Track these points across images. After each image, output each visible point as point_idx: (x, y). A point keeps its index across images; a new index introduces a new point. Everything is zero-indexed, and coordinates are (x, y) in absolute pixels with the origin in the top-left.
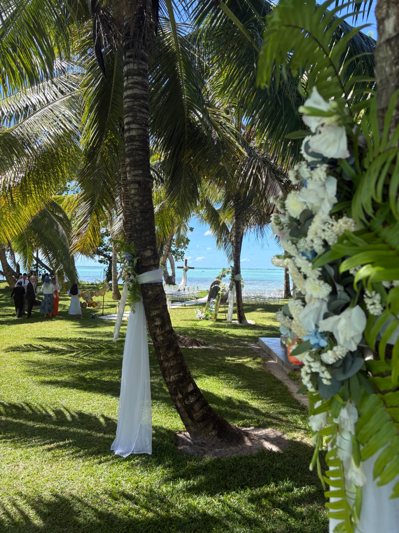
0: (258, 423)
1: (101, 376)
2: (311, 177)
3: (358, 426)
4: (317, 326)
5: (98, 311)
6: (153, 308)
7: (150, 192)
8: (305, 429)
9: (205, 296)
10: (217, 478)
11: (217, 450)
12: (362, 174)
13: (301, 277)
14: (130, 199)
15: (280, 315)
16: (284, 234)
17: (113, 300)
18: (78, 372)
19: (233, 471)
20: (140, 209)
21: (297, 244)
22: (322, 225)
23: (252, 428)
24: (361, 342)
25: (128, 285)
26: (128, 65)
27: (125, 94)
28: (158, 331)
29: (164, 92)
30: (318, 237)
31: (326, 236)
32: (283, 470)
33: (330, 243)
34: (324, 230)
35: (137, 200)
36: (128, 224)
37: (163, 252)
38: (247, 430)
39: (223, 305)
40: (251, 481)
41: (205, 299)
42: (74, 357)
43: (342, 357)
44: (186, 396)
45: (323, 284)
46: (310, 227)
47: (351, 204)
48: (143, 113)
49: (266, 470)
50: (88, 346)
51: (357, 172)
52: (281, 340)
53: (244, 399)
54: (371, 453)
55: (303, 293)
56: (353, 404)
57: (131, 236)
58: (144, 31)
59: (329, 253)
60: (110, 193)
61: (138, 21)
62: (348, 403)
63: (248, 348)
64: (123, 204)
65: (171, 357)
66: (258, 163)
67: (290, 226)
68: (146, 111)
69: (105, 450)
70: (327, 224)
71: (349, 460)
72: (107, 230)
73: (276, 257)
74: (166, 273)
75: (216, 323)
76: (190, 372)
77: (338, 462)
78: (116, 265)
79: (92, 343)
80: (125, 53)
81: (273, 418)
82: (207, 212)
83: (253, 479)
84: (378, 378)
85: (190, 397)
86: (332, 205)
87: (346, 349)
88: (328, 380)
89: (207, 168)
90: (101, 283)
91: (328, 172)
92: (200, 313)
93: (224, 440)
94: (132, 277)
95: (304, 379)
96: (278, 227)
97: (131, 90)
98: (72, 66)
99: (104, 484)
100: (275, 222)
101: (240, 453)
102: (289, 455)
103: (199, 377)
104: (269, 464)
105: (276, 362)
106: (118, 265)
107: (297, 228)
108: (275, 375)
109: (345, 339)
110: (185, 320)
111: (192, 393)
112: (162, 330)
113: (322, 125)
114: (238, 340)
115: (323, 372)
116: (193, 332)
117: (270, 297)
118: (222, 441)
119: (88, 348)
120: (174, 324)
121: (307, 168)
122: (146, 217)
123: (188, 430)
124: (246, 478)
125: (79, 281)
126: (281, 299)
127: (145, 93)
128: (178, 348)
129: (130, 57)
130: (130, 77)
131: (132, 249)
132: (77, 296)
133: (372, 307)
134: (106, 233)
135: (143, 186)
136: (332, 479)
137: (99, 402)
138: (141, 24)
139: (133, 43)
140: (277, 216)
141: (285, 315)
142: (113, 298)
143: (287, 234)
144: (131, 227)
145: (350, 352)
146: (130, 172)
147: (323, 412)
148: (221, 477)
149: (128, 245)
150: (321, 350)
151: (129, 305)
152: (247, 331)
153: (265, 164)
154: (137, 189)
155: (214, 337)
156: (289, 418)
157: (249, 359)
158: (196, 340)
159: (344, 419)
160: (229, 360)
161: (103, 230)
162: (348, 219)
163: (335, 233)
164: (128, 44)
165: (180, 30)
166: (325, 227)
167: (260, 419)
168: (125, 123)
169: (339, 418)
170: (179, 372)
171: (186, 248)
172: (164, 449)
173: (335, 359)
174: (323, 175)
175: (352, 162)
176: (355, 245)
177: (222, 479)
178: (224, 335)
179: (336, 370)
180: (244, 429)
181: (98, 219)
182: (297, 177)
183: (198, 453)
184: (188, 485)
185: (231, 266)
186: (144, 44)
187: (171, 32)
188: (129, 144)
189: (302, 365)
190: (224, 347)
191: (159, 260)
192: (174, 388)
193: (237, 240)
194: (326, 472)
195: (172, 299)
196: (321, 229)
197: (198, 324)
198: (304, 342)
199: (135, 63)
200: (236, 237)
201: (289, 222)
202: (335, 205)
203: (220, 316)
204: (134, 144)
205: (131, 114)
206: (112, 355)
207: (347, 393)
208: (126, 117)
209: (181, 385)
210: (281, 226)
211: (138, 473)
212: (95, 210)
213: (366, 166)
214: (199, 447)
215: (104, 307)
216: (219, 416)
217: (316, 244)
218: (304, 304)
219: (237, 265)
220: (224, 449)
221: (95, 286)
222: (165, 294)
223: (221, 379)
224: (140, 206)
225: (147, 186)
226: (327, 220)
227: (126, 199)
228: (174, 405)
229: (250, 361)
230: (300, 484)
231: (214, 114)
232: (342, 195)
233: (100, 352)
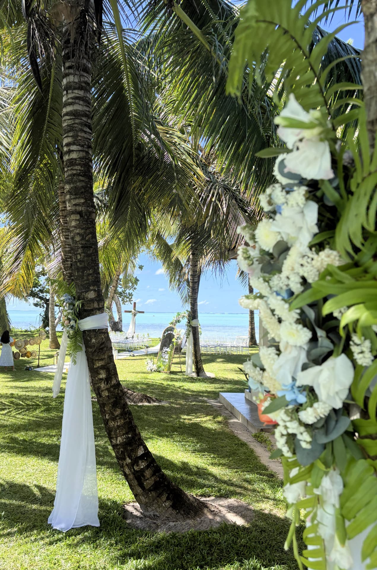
0: (219, 492)
1: (37, 437)
2: (287, 203)
3: (343, 498)
4: (294, 379)
5: (33, 362)
6: (97, 358)
7: (93, 224)
8: (274, 499)
9: (157, 344)
10: (172, 556)
11: (172, 524)
12: (348, 199)
13: (275, 320)
14: (71, 232)
15: (249, 366)
16: (253, 270)
17: (51, 350)
18: (11, 433)
19: (190, 548)
20: (82, 244)
21: (270, 282)
22: (301, 259)
23: (213, 498)
24: (347, 398)
25: (68, 332)
26: (68, 77)
27: (65, 110)
28: (103, 385)
29: (107, 109)
30: (295, 273)
31: (305, 272)
32: (249, 547)
33: (310, 281)
34: (302, 265)
35: (78, 234)
36: (68, 261)
37: (108, 294)
38: (207, 500)
39: (178, 355)
40: (211, 560)
41: (157, 348)
42: (5, 415)
43: (324, 415)
44: (135, 461)
45: (301, 329)
46: (285, 262)
47: (334, 233)
48: (85, 132)
49: (229, 547)
50: (21, 403)
51: (341, 196)
52: (245, 395)
53: (203, 465)
54: (359, 530)
55: (277, 340)
56: (338, 471)
57: (71, 275)
58: (86, 38)
59: (309, 291)
60: (46, 226)
61: (79, 26)
62: (331, 471)
63: (207, 405)
64: (61, 238)
65: (117, 416)
66: (218, 189)
67: (260, 261)
68: (88, 130)
69: (41, 524)
70: (306, 257)
71: (332, 537)
72: (43, 269)
73: (244, 298)
74: (111, 318)
75: (169, 376)
76: (139, 433)
77: (319, 540)
78: (54, 309)
79: (26, 399)
80: (64, 63)
81: (236, 486)
82: (158, 247)
83: (214, 558)
84: (367, 441)
85: (140, 462)
86: (312, 235)
87: (329, 406)
88: (307, 442)
89: (159, 197)
90: (37, 330)
91: (307, 196)
92: (151, 364)
93: (179, 512)
94: (72, 323)
95: (278, 442)
96: (247, 262)
97: (71, 106)
98: (3, 79)
99: (40, 563)
100: (243, 256)
101: (198, 527)
102: (256, 530)
103: (150, 438)
104: (233, 541)
105: (240, 421)
106: (56, 309)
107: (270, 263)
108: (239, 436)
109: (328, 395)
110: (133, 373)
111: (142, 457)
112: (107, 384)
113: (301, 140)
114: (195, 395)
115: (301, 434)
116: (144, 386)
117: (233, 345)
118: (177, 513)
119: (22, 405)
120: (121, 378)
121: (282, 191)
122: (89, 252)
123: (138, 501)
124: (206, 557)
125: (11, 327)
126: (245, 348)
127: (88, 109)
128: (125, 405)
129: (70, 68)
130: (70, 91)
131: (73, 291)
132: (8, 344)
133: (361, 355)
134: (42, 271)
135: (86, 217)
136: (311, 559)
137: (34, 468)
138: (83, 30)
139: (73, 51)
140: (246, 249)
141: (255, 366)
142: (50, 347)
143: (258, 270)
144: (71, 265)
145: (334, 410)
146: (70, 201)
147: (301, 480)
148: (176, 556)
149: (68, 286)
150: (299, 408)
151: (70, 355)
152: (206, 385)
153: (227, 191)
154: (78, 220)
155: (168, 393)
156: (256, 486)
157: (208, 418)
158: (146, 396)
159: (326, 490)
160: (185, 419)
161: (38, 269)
162: (331, 252)
163: (316, 268)
164: (68, 53)
165: (127, 37)
166: (304, 262)
167: (222, 488)
168: (64, 144)
169: (320, 488)
170: (127, 433)
171: (135, 289)
172: (110, 523)
173: (316, 418)
174: (302, 199)
175: (335, 184)
176: (340, 282)
177: (178, 557)
178: (179, 390)
179: (316, 431)
180: (203, 499)
181: (32, 256)
182: (270, 203)
183: (150, 527)
184: (138, 565)
185: (187, 311)
186: (86, 54)
187: (117, 40)
188: (69, 168)
189: (276, 425)
190: (180, 404)
191: (104, 303)
192: (122, 451)
193: (193, 280)
194: (304, 552)
195: (118, 349)
196: (298, 263)
197: (148, 377)
198: (278, 397)
199: (76, 74)
200: (193, 276)
201: (259, 256)
202: (315, 235)
203: (174, 368)
204: (74, 168)
205: (71, 134)
206: (49, 413)
207: (330, 458)
208: (65, 137)
209: (129, 448)
210: (251, 260)
211: (79, 551)
212: (29, 245)
213: (353, 188)
214: (151, 520)
215: (40, 357)
216: (173, 484)
217: (293, 282)
218: (279, 352)
219: (194, 309)
220: (180, 523)
221: (29, 333)
222: (111, 342)
223: (176, 441)
224: (81, 240)
225: (90, 217)
226: (306, 253)
227: (66, 232)
228: (122, 471)
229: (210, 420)
230: (269, 564)
231: (167, 133)
232: (323, 224)
233: (35, 409)
